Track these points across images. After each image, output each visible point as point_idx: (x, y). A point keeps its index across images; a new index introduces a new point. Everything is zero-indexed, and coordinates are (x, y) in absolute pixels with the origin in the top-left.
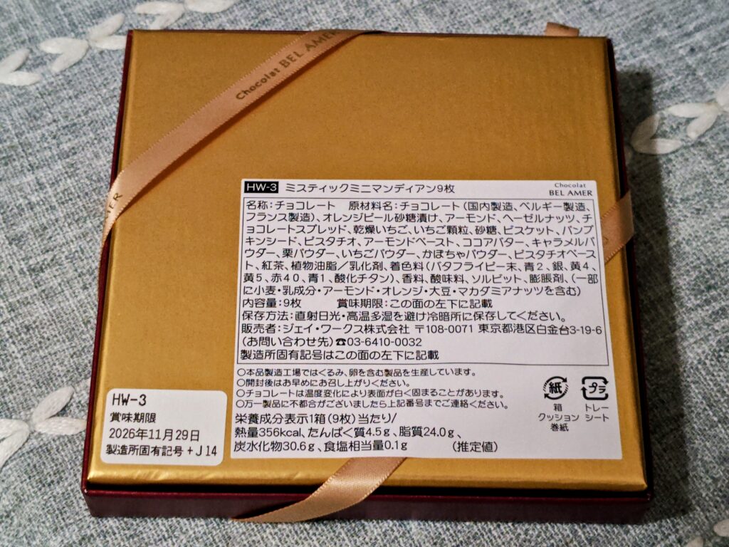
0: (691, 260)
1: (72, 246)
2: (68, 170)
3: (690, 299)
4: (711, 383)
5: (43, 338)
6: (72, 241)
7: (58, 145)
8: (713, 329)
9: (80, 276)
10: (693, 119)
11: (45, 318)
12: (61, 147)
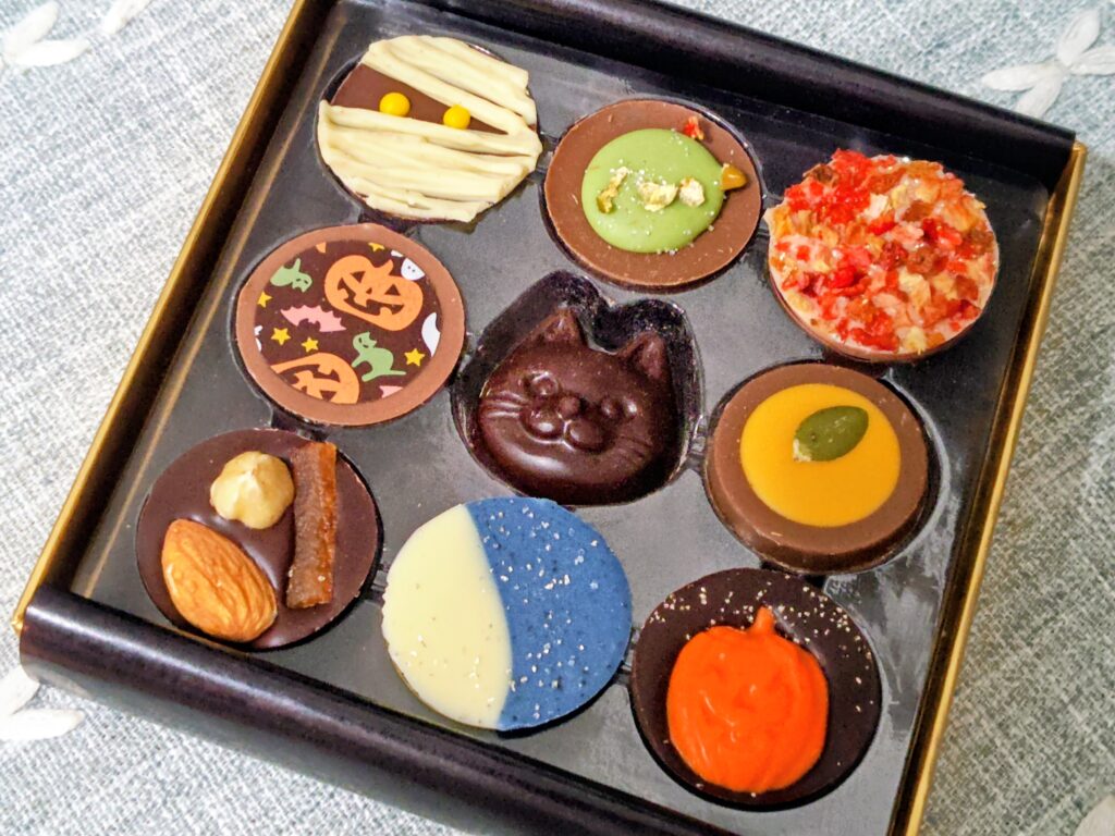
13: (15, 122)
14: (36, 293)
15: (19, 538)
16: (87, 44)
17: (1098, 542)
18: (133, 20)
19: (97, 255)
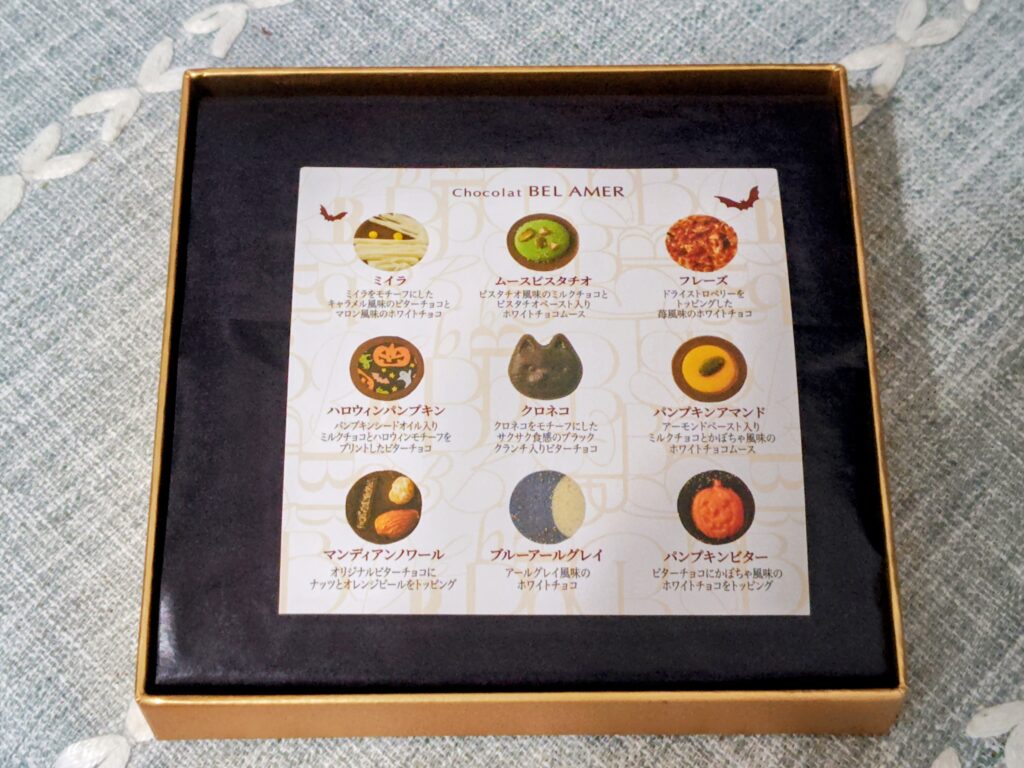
0: (932, 262)
1: (99, 472)
2: (55, 365)
3: (946, 315)
4: (1008, 421)
5: (102, 610)
6: (97, 464)
7: (29, 334)
8: (987, 347)
9: (124, 510)
10: (876, 68)
11: (95, 582)
12: (35, 336)
13: (43, 229)
14: (93, 370)
15: (123, 575)
16: (91, 154)
17: (1006, 427)
18: (126, 127)
19: (138, 329)
